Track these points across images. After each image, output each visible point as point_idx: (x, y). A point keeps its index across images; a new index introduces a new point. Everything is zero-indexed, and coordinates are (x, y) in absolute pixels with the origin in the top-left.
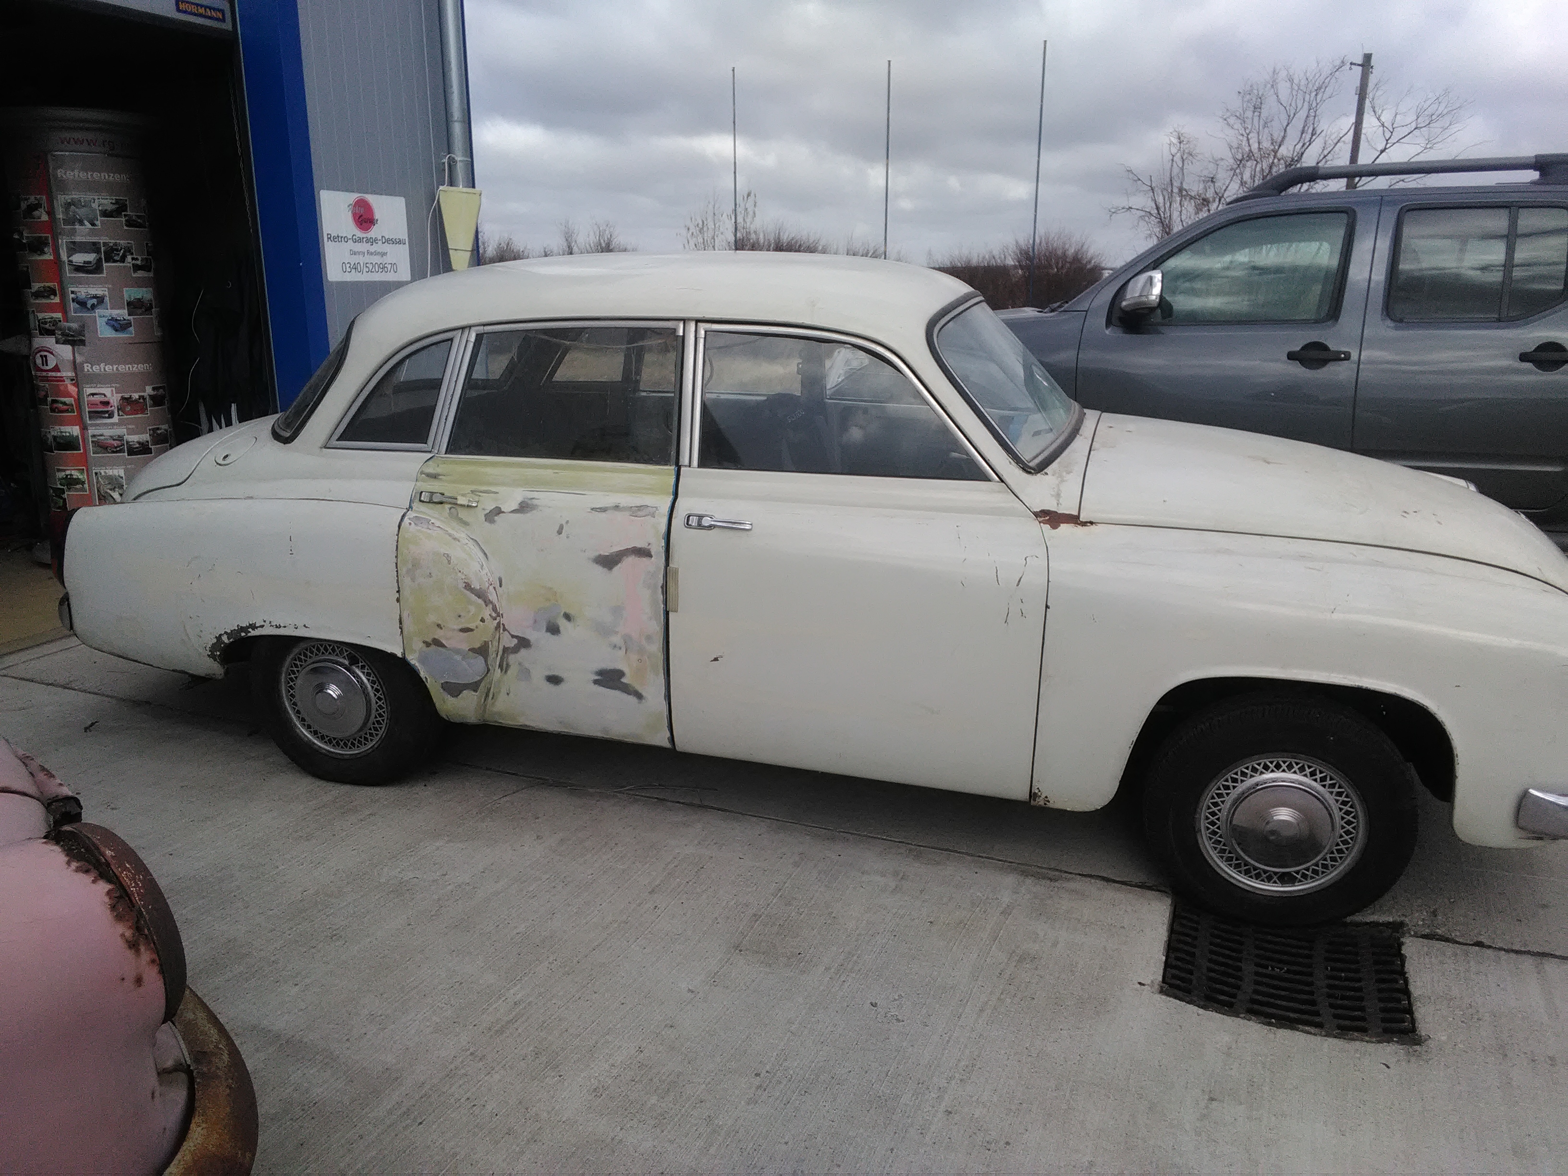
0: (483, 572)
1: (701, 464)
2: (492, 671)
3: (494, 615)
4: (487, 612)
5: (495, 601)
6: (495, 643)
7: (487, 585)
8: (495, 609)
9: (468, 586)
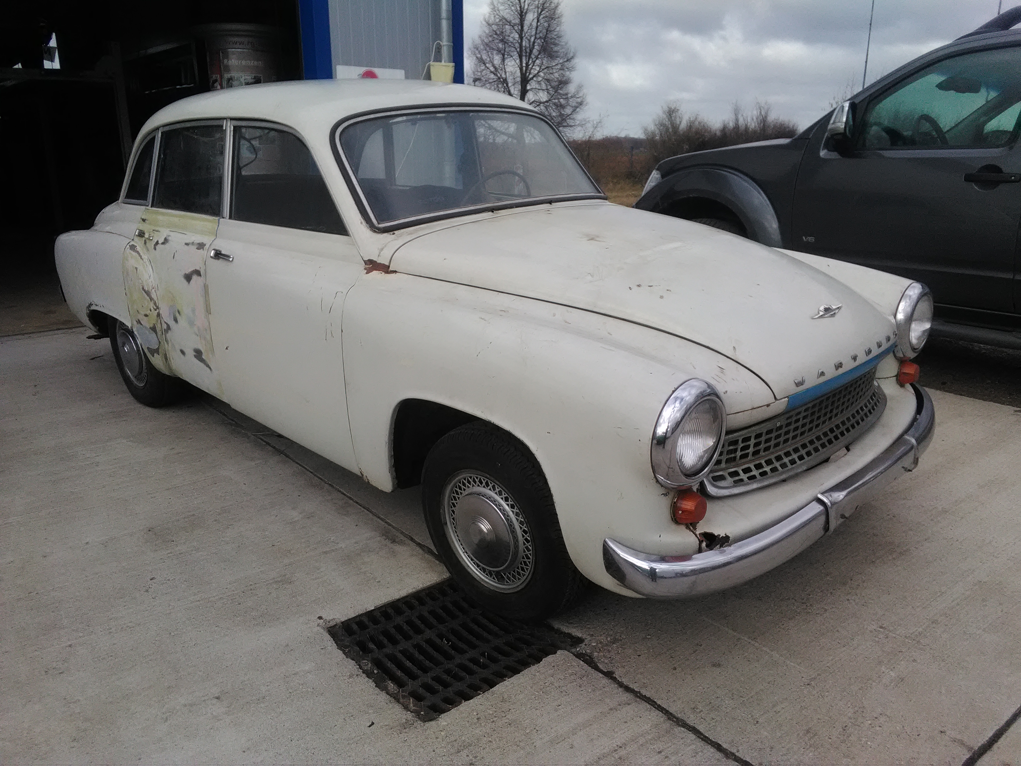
0: (150, 280)
1: (230, 218)
2: (162, 343)
3: (155, 308)
4: (152, 305)
5: (155, 299)
6: (159, 325)
7: (151, 288)
8: (155, 304)
9: (143, 288)
